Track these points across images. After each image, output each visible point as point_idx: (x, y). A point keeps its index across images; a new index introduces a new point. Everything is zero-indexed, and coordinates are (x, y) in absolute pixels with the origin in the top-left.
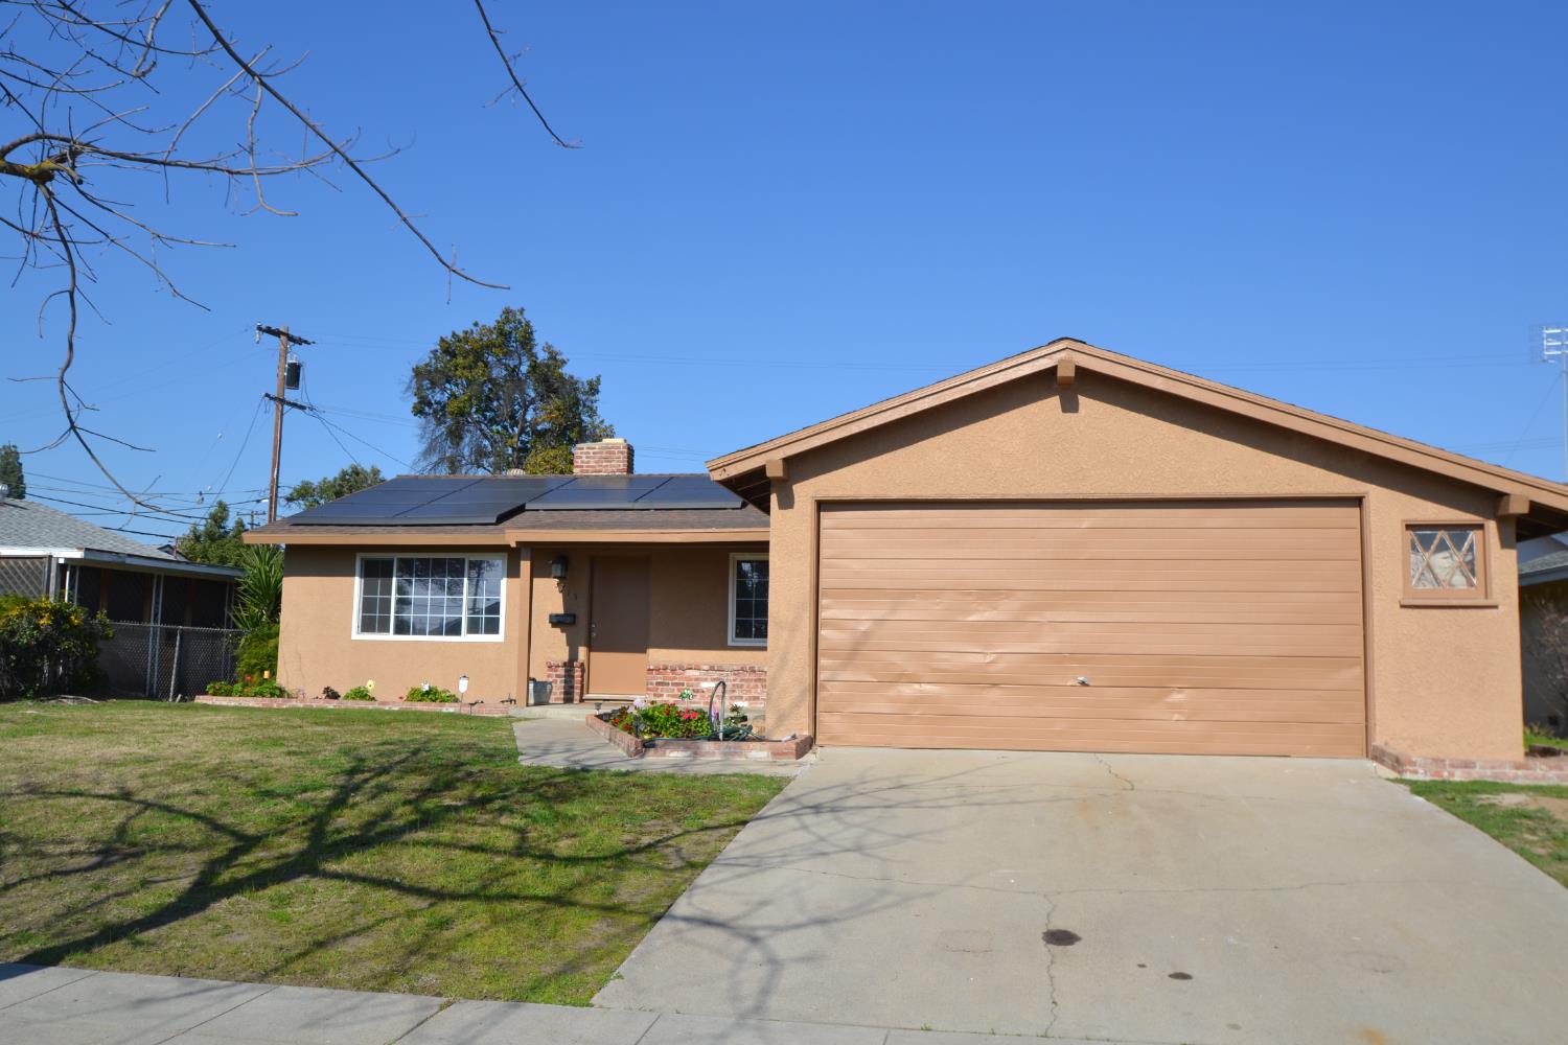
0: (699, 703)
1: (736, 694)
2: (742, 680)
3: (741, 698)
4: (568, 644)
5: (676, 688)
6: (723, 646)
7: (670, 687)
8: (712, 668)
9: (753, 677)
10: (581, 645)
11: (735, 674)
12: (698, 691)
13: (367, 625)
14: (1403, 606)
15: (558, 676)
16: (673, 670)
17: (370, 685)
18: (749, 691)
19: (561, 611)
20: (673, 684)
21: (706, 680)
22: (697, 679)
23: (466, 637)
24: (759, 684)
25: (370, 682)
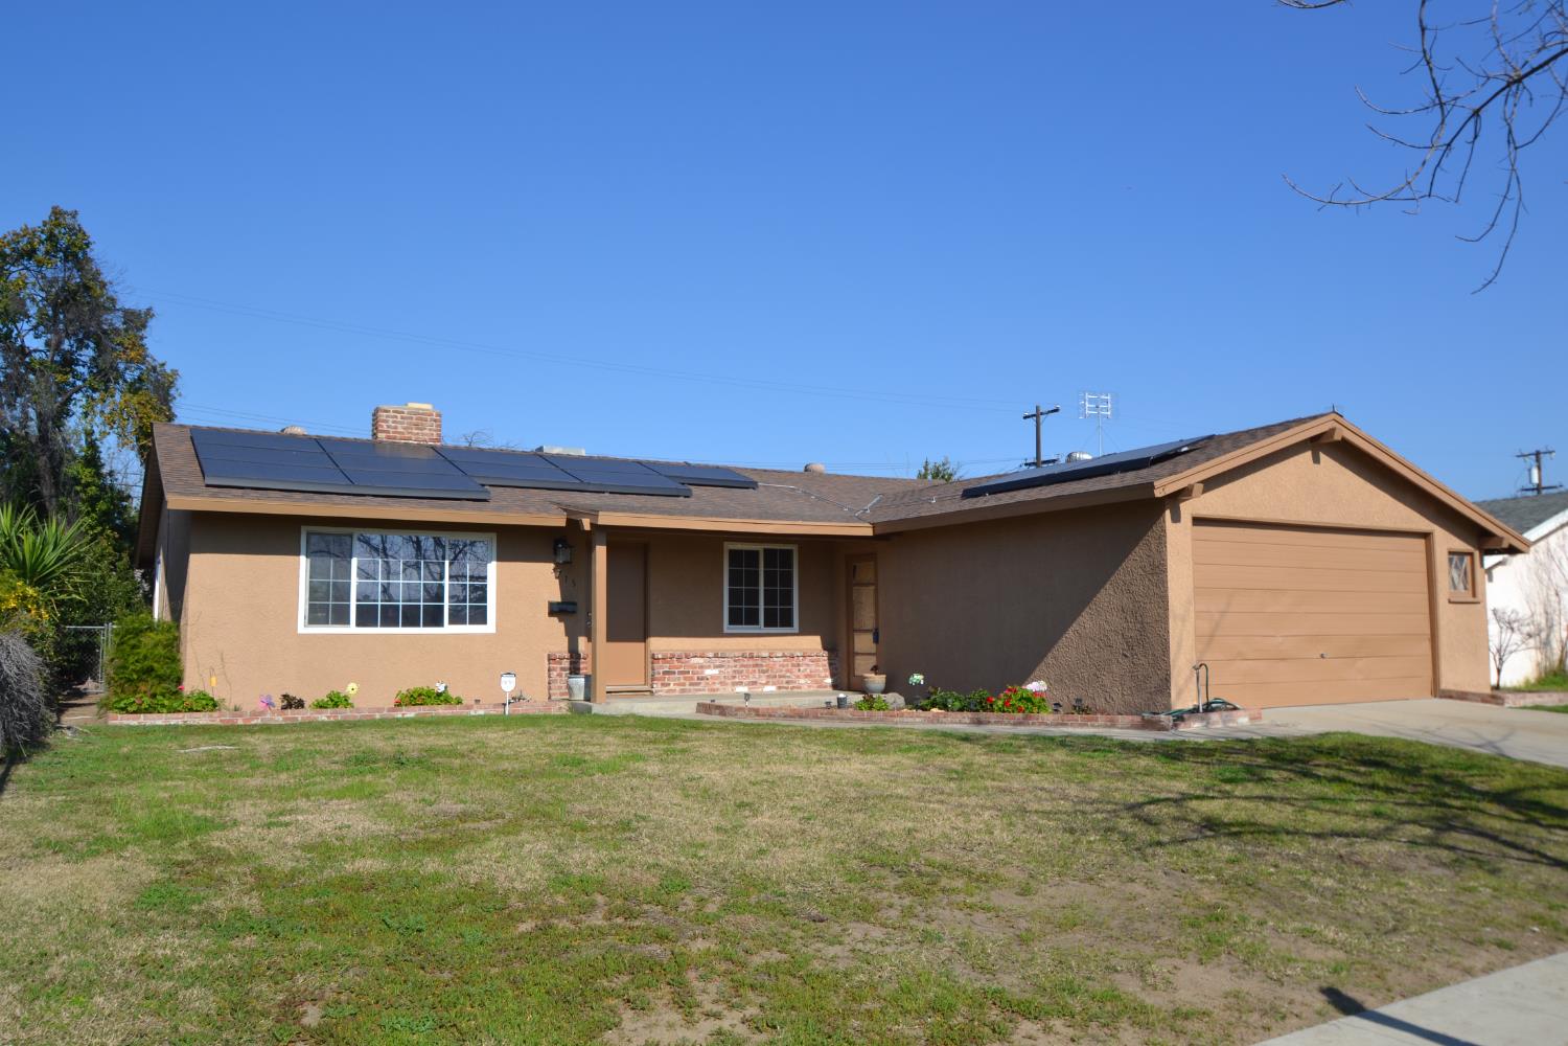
0: (704, 690)
1: (737, 680)
2: (742, 666)
3: (741, 683)
4: (567, 634)
5: (681, 676)
6: (719, 633)
7: (677, 675)
8: (716, 656)
9: (751, 662)
10: (581, 635)
11: (735, 661)
12: (702, 679)
13: (317, 615)
14: (1450, 602)
15: (563, 669)
16: (679, 659)
17: (351, 689)
18: (747, 677)
19: (558, 598)
20: (681, 673)
21: (709, 667)
22: (702, 667)
23: (448, 629)
24: (757, 669)
25: (353, 685)
